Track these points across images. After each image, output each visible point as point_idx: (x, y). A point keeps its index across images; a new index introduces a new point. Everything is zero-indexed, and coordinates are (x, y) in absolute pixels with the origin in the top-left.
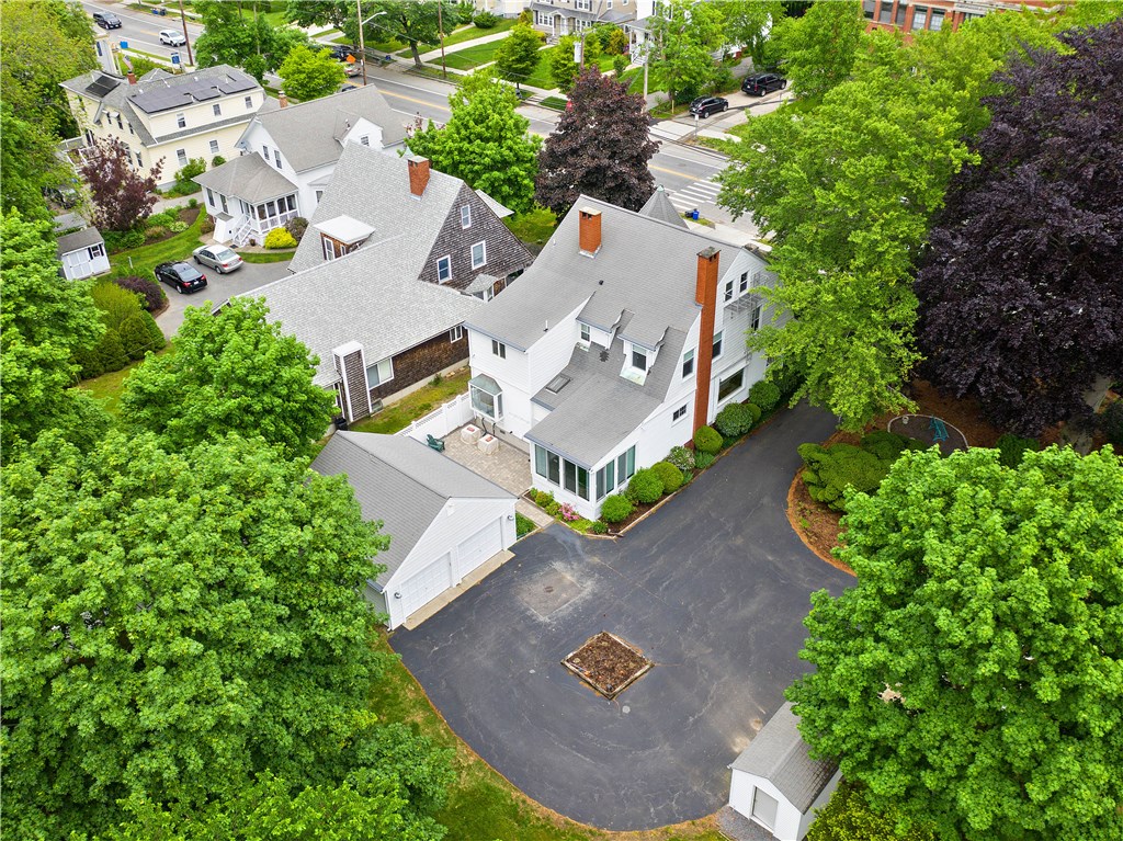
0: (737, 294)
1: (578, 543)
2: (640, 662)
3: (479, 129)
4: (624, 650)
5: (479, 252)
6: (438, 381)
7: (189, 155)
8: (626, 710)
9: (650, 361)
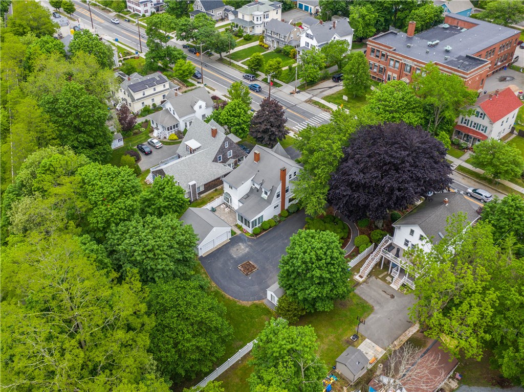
0: (293, 177)
1: (246, 239)
2: (255, 268)
3: (233, 113)
4: (252, 265)
5: (230, 153)
6: (216, 190)
7: (145, 104)
8: (250, 278)
9: (268, 194)
